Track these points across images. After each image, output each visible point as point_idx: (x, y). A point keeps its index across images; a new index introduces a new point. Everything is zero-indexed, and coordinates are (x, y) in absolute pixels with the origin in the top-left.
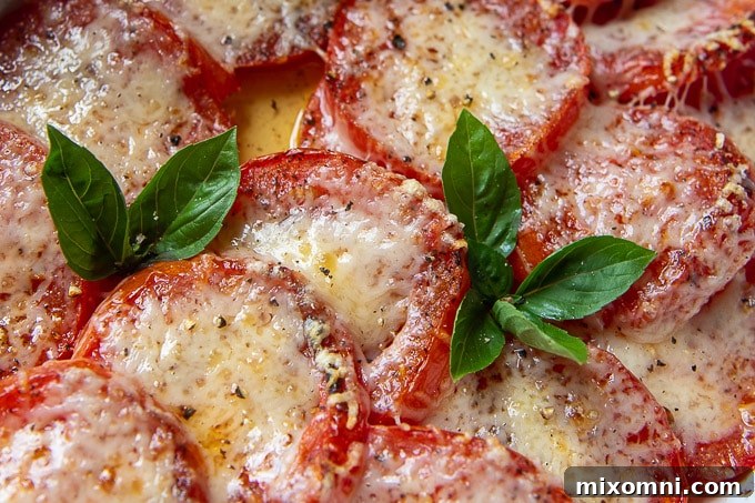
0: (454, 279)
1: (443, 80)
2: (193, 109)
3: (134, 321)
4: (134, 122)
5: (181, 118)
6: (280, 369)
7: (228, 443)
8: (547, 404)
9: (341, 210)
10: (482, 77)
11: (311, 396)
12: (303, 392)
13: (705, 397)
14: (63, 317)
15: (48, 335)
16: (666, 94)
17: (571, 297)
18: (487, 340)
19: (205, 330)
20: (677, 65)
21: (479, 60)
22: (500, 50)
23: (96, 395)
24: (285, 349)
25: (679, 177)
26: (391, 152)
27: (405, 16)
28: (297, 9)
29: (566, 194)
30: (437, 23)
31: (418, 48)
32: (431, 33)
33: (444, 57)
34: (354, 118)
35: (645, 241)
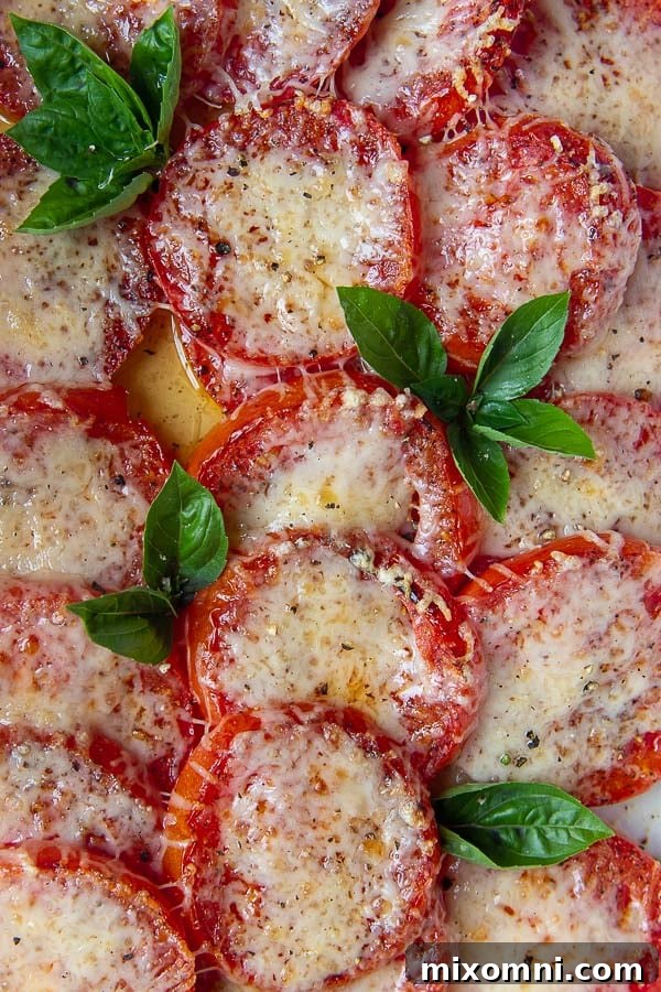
0: (435, 441)
1: (285, 254)
2: (109, 443)
3: (232, 661)
4: (77, 496)
5: (106, 457)
6: (359, 605)
7: (367, 686)
8: (560, 469)
9: (306, 450)
10: (313, 222)
11: (394, 604)
12: (386, 606)
14: (170, 687)
15: (171, 708)
16: (474, 110)
17: (520, 368)
18: (487, 456)
19: (286, 625)
20: (470, 83)
21: (299, 208)
22: (308, 183)
23: (265, 745)
24: (350, 588)
25: (544, 205)
26: (296, 357)
27: (205, 213)
28: (111, 279)
29: (457, 281)
30: (237, 199)
31: (241, 238)
32: (239, 213)
33: (268, 229)
34: (244, 350)
35: (550, 283)
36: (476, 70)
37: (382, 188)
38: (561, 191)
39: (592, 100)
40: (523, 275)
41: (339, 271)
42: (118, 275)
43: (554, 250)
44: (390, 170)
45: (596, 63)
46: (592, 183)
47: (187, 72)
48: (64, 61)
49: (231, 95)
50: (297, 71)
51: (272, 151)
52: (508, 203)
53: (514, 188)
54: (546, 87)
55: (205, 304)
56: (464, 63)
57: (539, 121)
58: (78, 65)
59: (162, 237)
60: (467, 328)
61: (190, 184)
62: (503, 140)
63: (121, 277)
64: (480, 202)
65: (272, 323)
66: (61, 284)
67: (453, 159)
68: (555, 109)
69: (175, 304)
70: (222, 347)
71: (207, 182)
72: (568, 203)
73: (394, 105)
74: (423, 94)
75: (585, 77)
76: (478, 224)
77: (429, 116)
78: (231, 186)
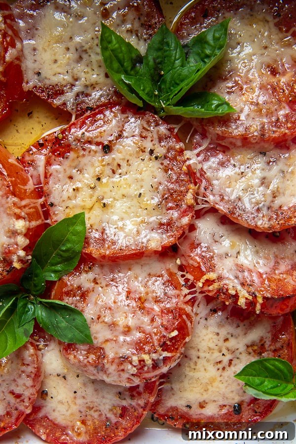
1: (107, 184)
10: (125, 200)
13: (69, 404)
16: (195, 287)
20: (209, 282)
21: (133, 190)
22: (147, 195)
25: (140, 329)
26: (48, 195)
27: (127, 137)
28: (86, 86)
29: (97, 283)
30: (136, 155)
31: (114, 159)
32: (128, 157)
33: (120, 174)
34: (50, 165)
35: (98, 336)
36: (216, 286)
37: (145, 236)
38: (147, 338)
39: (207, 355)
40: (100, 320)
41: (99, 216)
42: (89, 90)
43: (115, 336)
44: (156, 240)
45: (229, 357)
46: (151, 355)
47: (204, 121)
48: (208, 52)
49: (196, 148)
50: (211, 185)
51: (165, 174)
52: (140, 308)
53: (148, 312)
54: (213, 329)
55: (74, 141)
56: (220, 278)
57: (189, 324)
58: (206, 60)
59: (112, 114)
60: (71, 291)
61: (144, 128)
62: (177, 304)
63: (88, 92)
64: (141, 294)
65: (68, 180)
66: (81, 58)
67: (166, 277)
68: (200, 334)
69: (74, 124)
70: (51, 152)
71: (145, 137)
72: (141, 342)
73: (197, 242)
74: (203, 257)
75: (220, 351)
76: (129, 293)
77: (191, 262)
78: (143, 151)
